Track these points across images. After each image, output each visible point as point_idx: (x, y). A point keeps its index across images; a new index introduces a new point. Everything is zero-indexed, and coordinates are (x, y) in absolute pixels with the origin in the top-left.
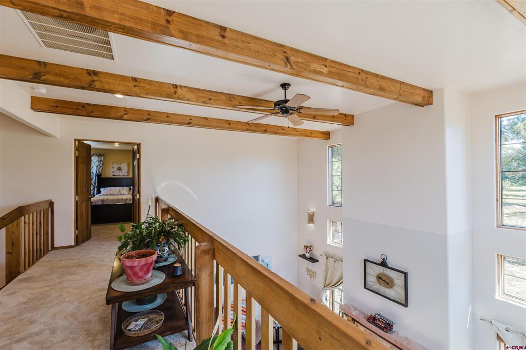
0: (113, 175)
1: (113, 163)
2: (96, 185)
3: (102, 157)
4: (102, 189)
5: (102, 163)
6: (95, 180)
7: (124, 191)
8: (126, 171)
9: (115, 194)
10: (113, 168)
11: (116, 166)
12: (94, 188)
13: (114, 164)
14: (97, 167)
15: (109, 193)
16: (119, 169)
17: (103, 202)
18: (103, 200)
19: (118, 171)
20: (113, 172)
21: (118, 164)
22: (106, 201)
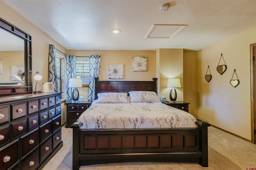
0: (110, 78)
1: (109, 65)
2: (94, 89)
3: (100, 59)
4: (99, 95)
5: (99, 65)
6: (93, 84)
7: (123, 97)
8: (122, 74)
9: (112, 101)
10: (109, 70)
11: (112, 68)
12: (92, 92)
13: (111, 66)
14: (95, 69)
15: (106, 101)
16: (115, 71)
17: (98, 123)
18: (98, 120)
19: (114, 73)
20: (109, 75)
21: (114, 66)
22: (103, 121)
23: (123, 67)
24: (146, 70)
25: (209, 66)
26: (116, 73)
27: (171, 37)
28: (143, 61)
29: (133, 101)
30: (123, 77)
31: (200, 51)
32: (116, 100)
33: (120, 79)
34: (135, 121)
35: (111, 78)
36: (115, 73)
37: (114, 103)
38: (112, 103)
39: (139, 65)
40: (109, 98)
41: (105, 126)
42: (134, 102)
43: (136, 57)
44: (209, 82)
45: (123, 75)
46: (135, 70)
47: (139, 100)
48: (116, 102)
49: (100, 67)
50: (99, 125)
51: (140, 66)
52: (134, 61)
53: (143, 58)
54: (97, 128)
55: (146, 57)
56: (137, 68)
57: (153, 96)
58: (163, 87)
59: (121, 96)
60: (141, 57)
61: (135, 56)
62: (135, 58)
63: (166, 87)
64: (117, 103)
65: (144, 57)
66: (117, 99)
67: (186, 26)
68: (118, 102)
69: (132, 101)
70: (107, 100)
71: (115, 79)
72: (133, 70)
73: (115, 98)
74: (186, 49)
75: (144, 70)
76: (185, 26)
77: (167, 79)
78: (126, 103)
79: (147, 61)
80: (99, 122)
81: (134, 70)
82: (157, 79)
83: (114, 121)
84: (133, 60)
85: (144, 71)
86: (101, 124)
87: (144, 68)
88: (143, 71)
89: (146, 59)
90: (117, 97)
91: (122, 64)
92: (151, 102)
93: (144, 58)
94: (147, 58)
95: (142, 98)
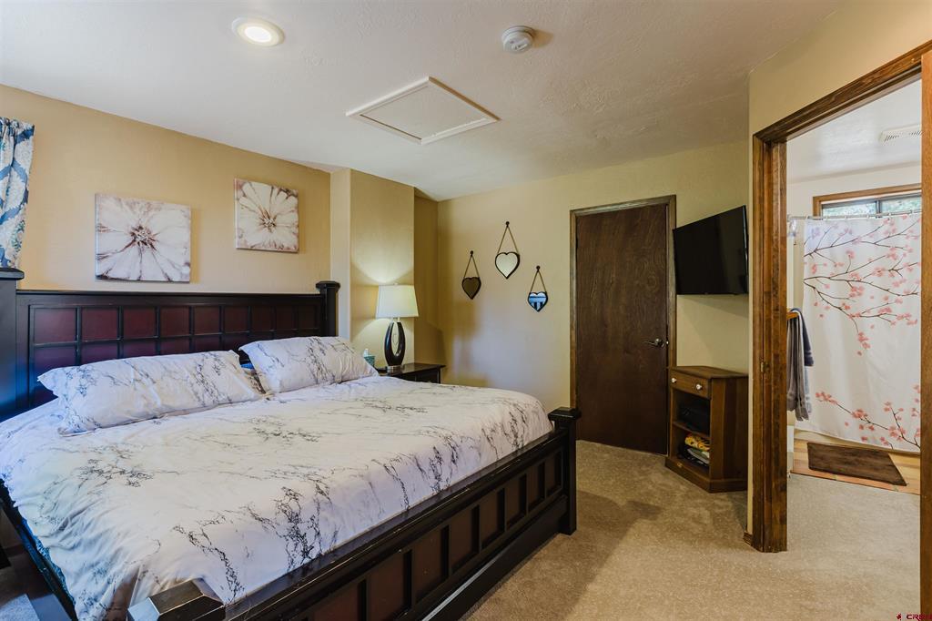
0: (102, 277)
1: (97, 196)
3: (25, 147)
5: (22, 185)
8: (181, 256)
9: (176, 403)
10: (101, 229)
11: (121, 218)
13: (110, 203)
15: (139, 407)
16: (142, 240)
17: (298, 536)
18: (294, 518)
19: (134, 250)
20: (101, 257)
21: (131, 207)
22: (322, 513)
23: (185, 222)
24: (293, 249)
25: (472, 253)
26: (147, 249)
27: (425, 141)
28: (284, 207)
29: (281, 384)
30: (186, 270)
31: (446, 203)
32: (196, 394)
33: (170, 281)
34: (434, 463)
35: (111, 275)
36: (141, 252)
37: (186, 412)
38: (173, 412)
39: (268, 222)
40: (153, 389)
41: (336, 533)
42: (284, 390)
43: (253, 183)
44: (472, 298)
45: (188, 264)
46: (249, 244)
47: (302, 380)
48: (197, 404)
49: (26, 200)
50: (305, 544)
51: (273, 228)
52: (243, 200)
53: (283, 195)
54: (299, 561)
55: (295, 192)
56: (258, 237)
57: (349, 356)
58: (360, 318)
59: (217, 371)
60: (276, 190)
61: (250, 180)
62: (246, 187)
63: (374, 317)
64: (205, 407)
65: (287, 191)
66: (200, 388)
67: (495, 121)
68: (208, 400)
69: (275, 386)
70: (143, 402)
71: (139, 280)
72: (236, 243)
73: (192, 385)
74: (423, 193)
75: (286, 245)
76: (492, 120)
77: (377, 287)
78: (251, 400)
79: (298, 207)
80: (302, 528)
81: (245, 241)
82: (337, 286)
83: (365, 491)
84: (240, 193)
85: (289, 252)
86: (314, 533)
87: (286, 237)
88: (282, 250)
89: (293, 200)
90: (199, 377)
91: (183, 207)
92: (346, 378)
93: (286, 195)
94: (296, 196)
95: (315, 367)
